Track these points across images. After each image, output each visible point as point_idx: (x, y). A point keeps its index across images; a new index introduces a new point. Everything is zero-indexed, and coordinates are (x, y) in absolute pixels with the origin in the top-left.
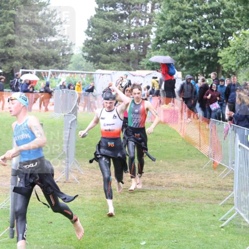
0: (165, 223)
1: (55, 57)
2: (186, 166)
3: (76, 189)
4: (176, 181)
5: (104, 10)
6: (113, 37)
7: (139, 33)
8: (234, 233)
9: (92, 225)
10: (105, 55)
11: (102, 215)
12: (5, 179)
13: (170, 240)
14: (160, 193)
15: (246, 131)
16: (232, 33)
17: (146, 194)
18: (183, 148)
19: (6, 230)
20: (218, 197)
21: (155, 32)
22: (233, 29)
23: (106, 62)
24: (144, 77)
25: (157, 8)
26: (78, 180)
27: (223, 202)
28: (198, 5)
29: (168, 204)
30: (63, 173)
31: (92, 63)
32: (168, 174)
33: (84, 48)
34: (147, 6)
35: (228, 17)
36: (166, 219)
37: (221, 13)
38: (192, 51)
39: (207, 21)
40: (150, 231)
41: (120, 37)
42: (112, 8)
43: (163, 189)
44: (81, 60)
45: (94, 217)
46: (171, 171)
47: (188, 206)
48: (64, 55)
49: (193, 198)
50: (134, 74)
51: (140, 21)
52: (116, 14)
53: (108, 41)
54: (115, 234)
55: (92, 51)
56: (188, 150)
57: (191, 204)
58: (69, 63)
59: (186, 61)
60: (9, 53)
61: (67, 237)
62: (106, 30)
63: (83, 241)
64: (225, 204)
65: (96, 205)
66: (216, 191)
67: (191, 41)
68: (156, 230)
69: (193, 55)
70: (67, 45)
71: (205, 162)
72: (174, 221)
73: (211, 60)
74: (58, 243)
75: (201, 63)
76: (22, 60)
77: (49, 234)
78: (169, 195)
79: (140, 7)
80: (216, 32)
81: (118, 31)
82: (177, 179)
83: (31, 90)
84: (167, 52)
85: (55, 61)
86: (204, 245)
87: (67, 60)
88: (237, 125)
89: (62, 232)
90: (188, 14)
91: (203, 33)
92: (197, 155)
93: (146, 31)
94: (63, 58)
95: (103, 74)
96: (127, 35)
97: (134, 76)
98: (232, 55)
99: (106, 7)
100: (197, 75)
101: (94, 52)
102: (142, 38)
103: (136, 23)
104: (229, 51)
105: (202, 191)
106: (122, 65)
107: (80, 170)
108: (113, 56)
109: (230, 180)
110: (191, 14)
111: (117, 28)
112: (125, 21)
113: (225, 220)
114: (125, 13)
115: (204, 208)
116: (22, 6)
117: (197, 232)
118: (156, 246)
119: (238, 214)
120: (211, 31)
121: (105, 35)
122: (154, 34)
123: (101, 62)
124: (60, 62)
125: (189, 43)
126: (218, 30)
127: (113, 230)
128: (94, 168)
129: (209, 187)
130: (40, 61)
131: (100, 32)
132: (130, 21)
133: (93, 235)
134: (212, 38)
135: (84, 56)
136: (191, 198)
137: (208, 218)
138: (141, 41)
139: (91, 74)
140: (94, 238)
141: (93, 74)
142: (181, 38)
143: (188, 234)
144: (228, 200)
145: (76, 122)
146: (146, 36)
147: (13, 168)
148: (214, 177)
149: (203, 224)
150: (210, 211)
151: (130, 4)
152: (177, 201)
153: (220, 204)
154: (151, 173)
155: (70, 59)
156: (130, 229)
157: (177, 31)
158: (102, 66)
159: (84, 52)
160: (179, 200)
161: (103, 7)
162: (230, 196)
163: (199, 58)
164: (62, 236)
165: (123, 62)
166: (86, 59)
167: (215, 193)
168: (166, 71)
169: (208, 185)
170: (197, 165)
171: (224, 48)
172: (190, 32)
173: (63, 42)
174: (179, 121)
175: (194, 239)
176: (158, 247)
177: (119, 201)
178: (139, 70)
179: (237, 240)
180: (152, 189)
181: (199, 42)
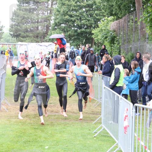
0: (60, 135)
2: (73, 100)
3: (5, 115)
5: (23, 5)
6: (28, 22)
7: (44, 20)
8: (102, 140)
9: (16, 137)
10: (23, 33)
11: (22, 130)
13: (63, 145)
14: (57, 117)
15: (108, 78)
16: (100, 20)
17: (48, 117)
18: (71, 89)
20: (92, 119)
21: (53, 19)
22: (101, 17)
23: (23, 37)
24: (47, 46)
25: (55, 5)
26: (7, 109)
27: (96, 121)
28: (80, 3)
29: (62, 123)
31: (16, 38)
33: (10, 29)
34: (49, 3)
35: (98, 10)
36: (60, 133)
37: (93, 8)
38: (76, 31)
39: (85, 12)
40: (51, 140)
41: (32, 22)
42: (27, 5)
43: (58, 114)
44: (9, 36)
45: (16, 132)
47: (74, 125)
52: (30, 8)
53: (25, 24)
54: (30, 142)
55: (15, 31)
57: (76, 123)
58: (1, 38)
59: (72, 37)
62: (24, 18)
63: (10, 146)
64: (96, 123)
66: (91, 115)
67: (75, 25)
68: (55, 139)
69: (77, 33)
72: (66, 134)
73: (87, 36)
75: (81, 38)
78: (63, 118)
79: (44, 4)
80: (90, 19)
81: (31, 19)
84: (61, 31)
86: (83, 148)
87: (0, 36)
88: (103, 75)
90: (74, 8)
91: (83, 20)
93: (48, 18)
95: (22, 45)
96: (37, 21)
97: (41, 46)
100: (79, 45)
101: (17, 31)
102: (46, 23)
103: (42, 13)
106: (33, 39)
107: (8, 103)
108: (28, 34)
109: (99, 108)
110: (76, 8)
111: (31, 17)
112: (35, 12)
113: (96, 133)
114: (35, 7)
115: (84, 126)
117: (79, 140)
118: (55, 149)
119: (104, 129)
120: (87, 18)
121: (23, 20)
122: (53, 20)
123: (21, 37)
126: (91, 17)
127: (29, 139)
129: (87, 113)
131: (20, 19)
132: (38, 13)
133: (16, 143)
134: (88, 23)
135: (10, 34)
136: (76, 120)
137: (86, 131)
138: (45, 24)
139: (15, 45)
140: (16, 145)
142: (70, 23)
143: (74, 141)
144: (98, 120)
145: (5, 74)
146: (48, 21)
148: (89, 107)
149: (83, 135)
150: (87, 127)
151: (38, 2)
153: (93, 123)
154: (52, 105)
155: (2, 36)
156: (39, 139)
157: (66, 18)
158: (21, 40)
159: (10, 31)
160: (68, 121)
161: (22, 4)
162: (99, 118)
163: (81, 35)
165: (34, 37)
166: (11, 35)
167: (90, 116)
168: (60, 43)
169: (86, 112)
171: (95, 28)
172: (75, 19)
175: (78, 144)
176: (56, 150)
177: (32, 122)
178: (44, 42)
179: (104, 144)
180: (52, 115)
181: (80, 25)
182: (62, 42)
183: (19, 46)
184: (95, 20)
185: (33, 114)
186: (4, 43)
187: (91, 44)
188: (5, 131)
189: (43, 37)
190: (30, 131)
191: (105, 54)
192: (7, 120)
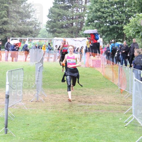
0: (93, 124)
1: (31, 30)
2: (105, 92)
3: (43, 105)
4: (99, 100)
6: (63, 19)
7: (78, 16)
8: (132, 130)
9: (52, 126)
10: (59, 29)
11: (57, 120)
12: (2, 100)
13: (96, 134)
15: (139, 71)
17: (82, 108)
18: (103, 82)
19: (3, 129)
20: (123, 109)
21: (87, 16)
22: (132, 13)
23: (59, 33)
24: (81, 41)
25: (88, 2)
26: (44, 100)
27: (126, 112)
29: (95, 113)
30: (35, 96)
31: (52, 34)
32: (95, 97)
33: (47, 25)
34: (83, 1)
35: (129, 7)
36: (94, 122)
37: (124, 5)
38: (108, 27)
40: (85, 129)
41: (67, 19)
42: (62, 3)
43: (92, 105)
44: (45, 32)
45: (53, 121)
46: (96, 95)
47: (106, 115)
48: (35, 29)
49: (109, 110)
50: (76, 40)
51: (78, 9)
52: (65, 5)
53: (61, 21)
54: (65, 131)
55: (51, 27)
56: (106, 83)
57: (108, 113)
58: (39, 34)
60: (4, 28)
61: (37, 133)
62: (59, 15)
63: (47, 135)
65: (54, 114)
66: (122, 106)
67: (107, 21)
68: (88, 128)
69: (109, 29)
70: (37, 24)
71: (116, 89)
72: (99, 123)
73: (119, 31)
74: (32, 136)
76: (12, 32)
77: (27, 131)
78: (96, 109)
79: (78, 1)
80: (122, 15)
81: (66, 16)
82: (100, 99)
83: (17, 49)
84: (94, 27)
85: (30, 33)
86: (115, 136)
87: (38, 32)
88: (134, 68)
89: (35, 130)
90: (106, 5)
91: (114, 16)
92: (112, 86)
93: (82, 15)
94: (35, 31)
95: (58, 40)
96: (71, 17)
97: (75, 41)
98: (131, 28)
99: (59, 1)
101: (53, 27)
102: (80, 19)
103: (76, 11)
104: (129, 26)
105: (114, 106)
106: (68, 34)
107: (45, 95)
108: (63, 30)
109: (130, 99)
111: (66, 14)
112: (70, 10)
113: (127, 122)
114: (70, 5)
115: (116, 116)
116: (12, 1)
117: (111, 129)
118: (88, 137)
119: (135, 119)
121: (58, 17)
123: (57, 33)
124: (33, 33)
125: (106, 22)
128: (53, 93)
130: (22, 33)
131: (56, 16)
132: (73, 10)
133: (52, 131)
134: (119, 18)
135: (47, 30)
136: (108, 110)
137: (118, 121)
138: (79, 21)
139: (51, 40)
140: (53, 133)
141: (52, 40)
143: (106, 130)
144: (129, 111)
145: (42, 67)
146: (82, 18)
147: (6, 94)
148: (121, 98)
149: (115, 124)
152: (100, 112)
153: (125, 113)
154: (85, 96)
155: (39, 32)
157: (99, 15)
158: (57, 35)
159: (47, 27)
160: (101, 111)
161: (58, 2)
162: (130, 108)
163: (113, 31)
164: (35, 132)
165: (69, 33)
166: (48, 31)
167: (121, 107)
168: (94, 38)
169: (118, 103)
170: (111, 91)
171: (127, 24)
172: (107, 15)
173: (35, 22)
174: (101, 66)
175: (110, 133)
176: (89, 138)
177: (67, 112)
178: (78, 37)
179: (134, 133)
180: (86, 105)
181: (112, 21)
182: (95, 37)
183: (55, 41)
184: (126, 16)
185: (68, 104)
186: (41, 39)
187: (122, 39)
188: (42, 120)
189: (77, 32)
190: (65, 121)
191: (135, 49)
192: (44, 110)
